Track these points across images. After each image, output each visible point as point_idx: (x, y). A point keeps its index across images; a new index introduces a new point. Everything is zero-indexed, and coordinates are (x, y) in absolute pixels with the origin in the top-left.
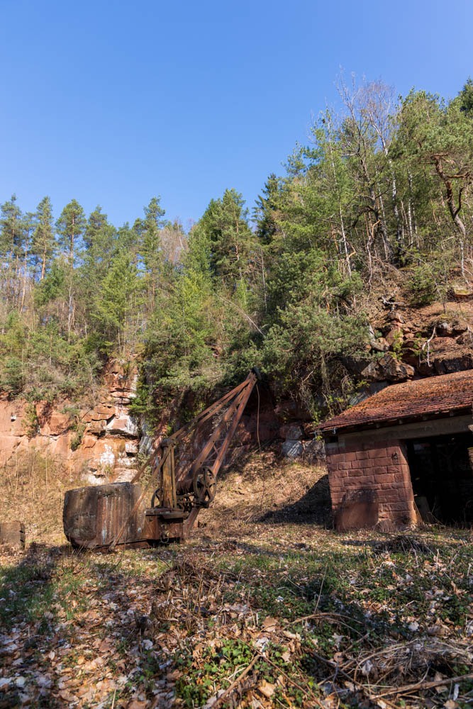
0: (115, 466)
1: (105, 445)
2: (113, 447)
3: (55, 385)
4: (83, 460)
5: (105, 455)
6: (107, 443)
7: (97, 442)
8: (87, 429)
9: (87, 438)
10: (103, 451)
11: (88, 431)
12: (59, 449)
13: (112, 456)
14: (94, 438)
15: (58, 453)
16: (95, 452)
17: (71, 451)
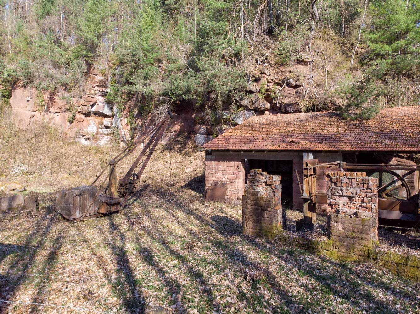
0: (97, 134)
1: (91, 121)
2: (95, 122)
3: (55, 80)
4: (77, 129)
5: (91, 127)
6: (91, 120)
7: (86, 118)
8: (78, 111)
9: (79, 116)
10: (90, 124)
11: (79, 112)
12: (60, 121)
13: (95, 128)
14: (83, 116)
15: (60, 124)
16: (84, 125)
17: (68, 123)
